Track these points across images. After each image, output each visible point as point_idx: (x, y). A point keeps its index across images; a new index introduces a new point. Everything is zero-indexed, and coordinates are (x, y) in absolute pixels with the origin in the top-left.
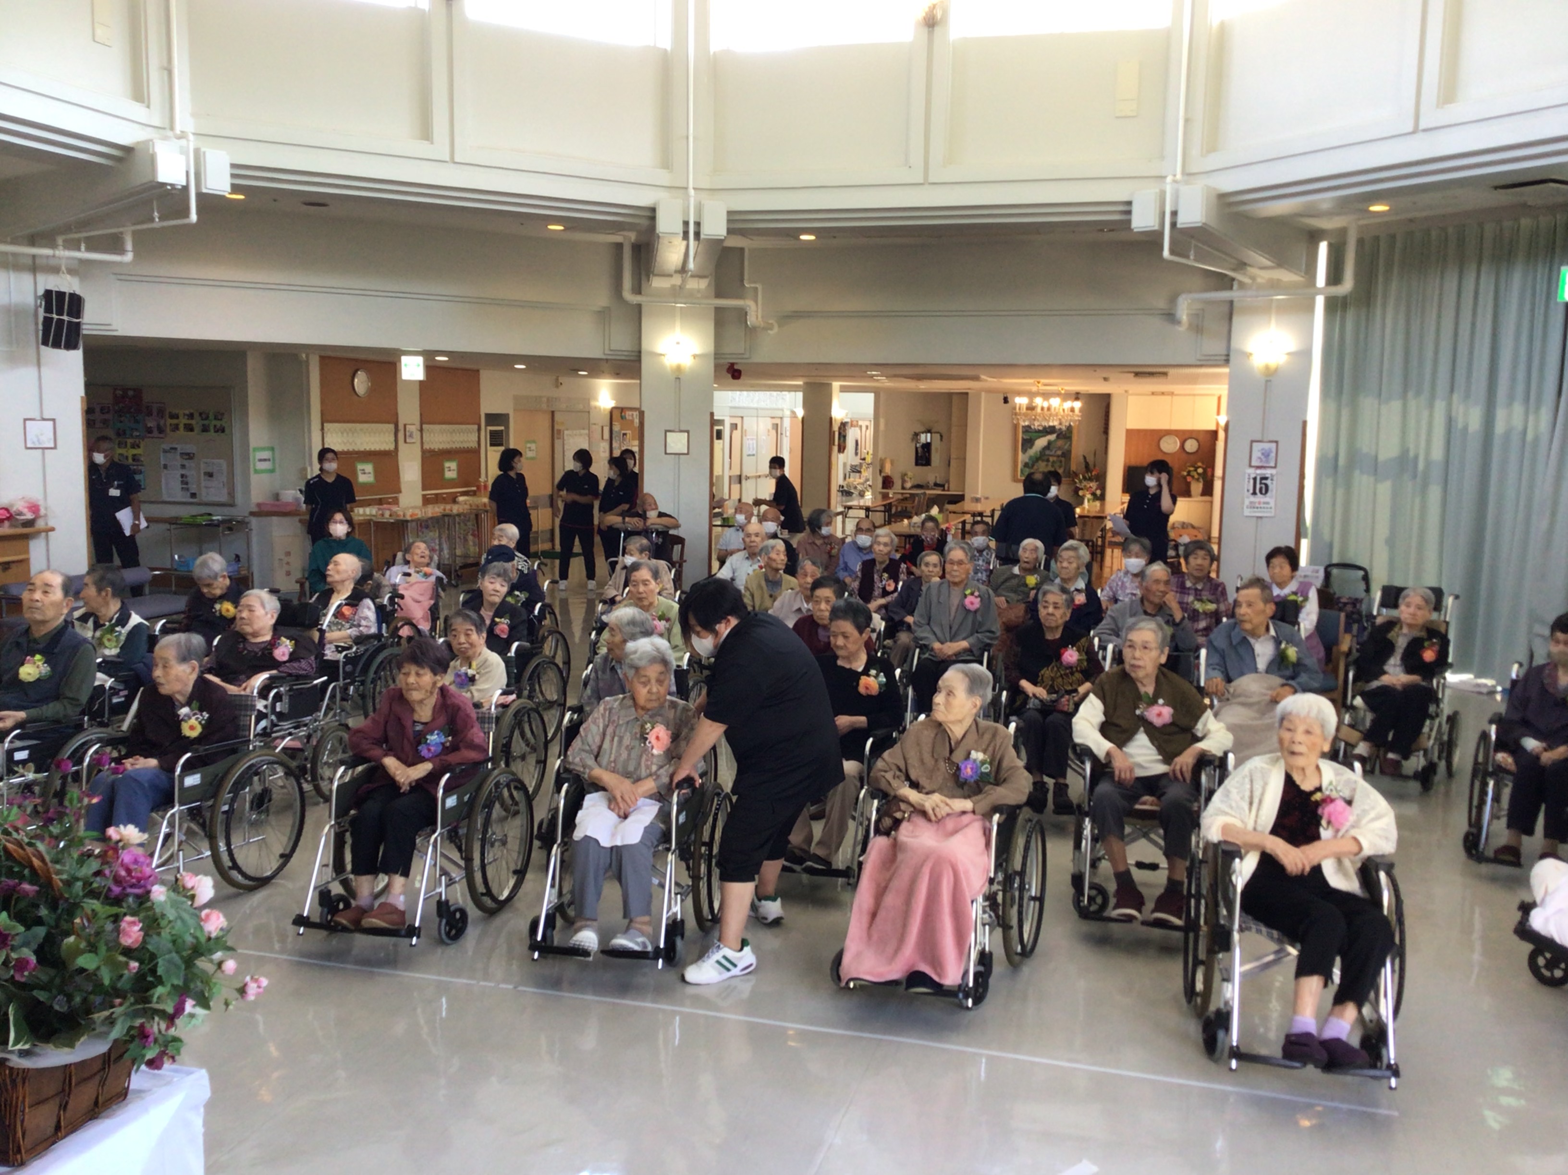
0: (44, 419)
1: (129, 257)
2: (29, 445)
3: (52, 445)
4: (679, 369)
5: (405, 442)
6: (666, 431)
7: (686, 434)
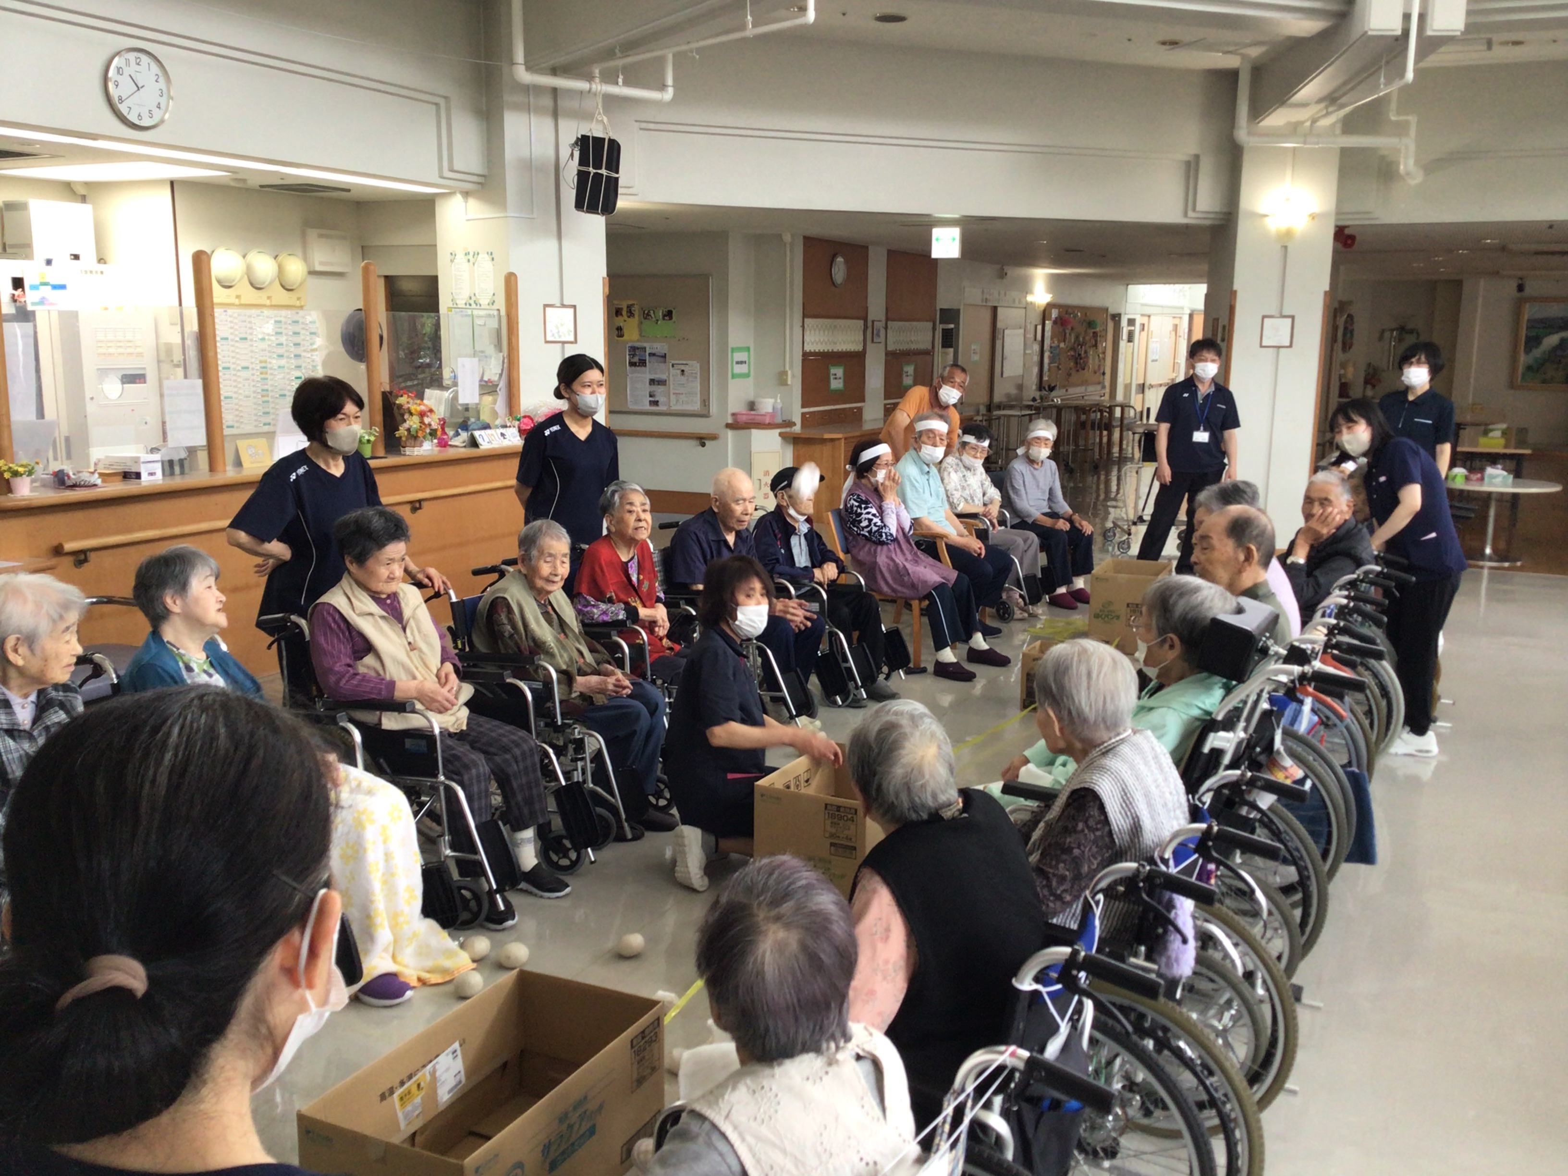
0: (563, 306)
1: (668, 95)
2: (548, 339)
3: (572, 339)
4: (1289, 234)
5: (873, 341)
6: (1264, 317)
7: (1289, 320)
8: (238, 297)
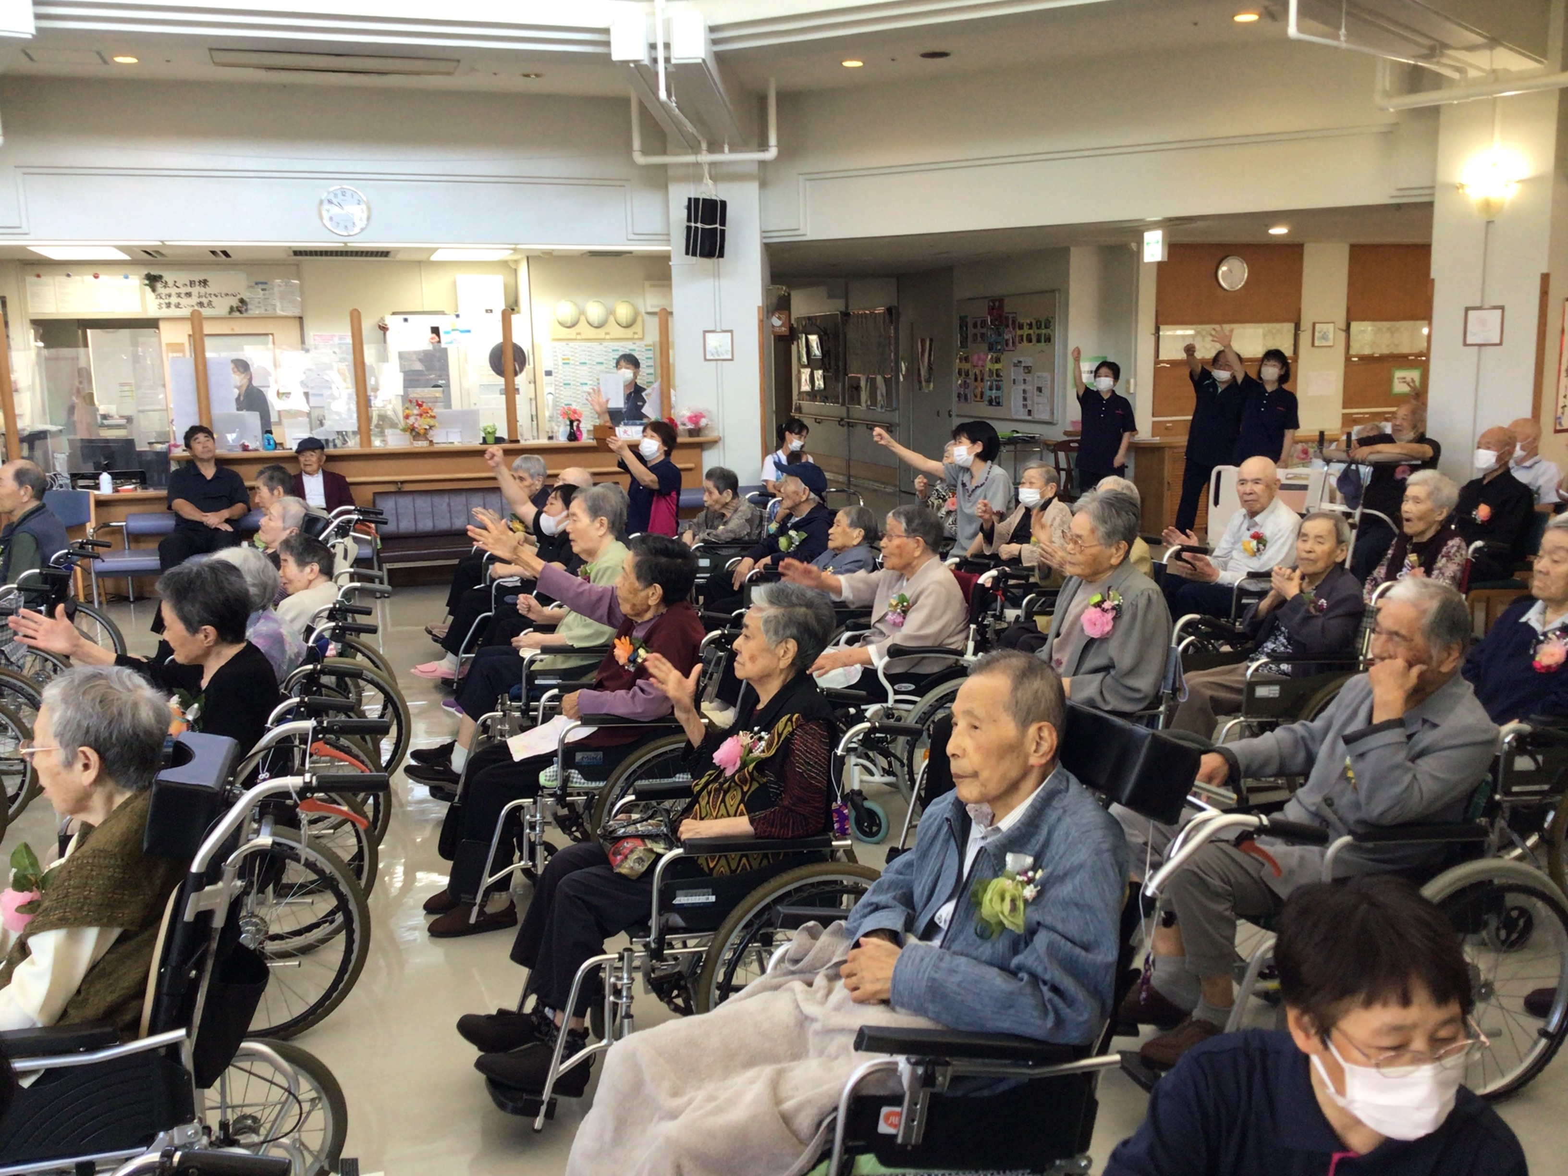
0: (721, 331)
1: (772, 153)
2: (708, 357)
4: (1492, 206)
5: (1313, 345)
6: (1467, 309)
7: (1499, 312)
8: (578, 334)
